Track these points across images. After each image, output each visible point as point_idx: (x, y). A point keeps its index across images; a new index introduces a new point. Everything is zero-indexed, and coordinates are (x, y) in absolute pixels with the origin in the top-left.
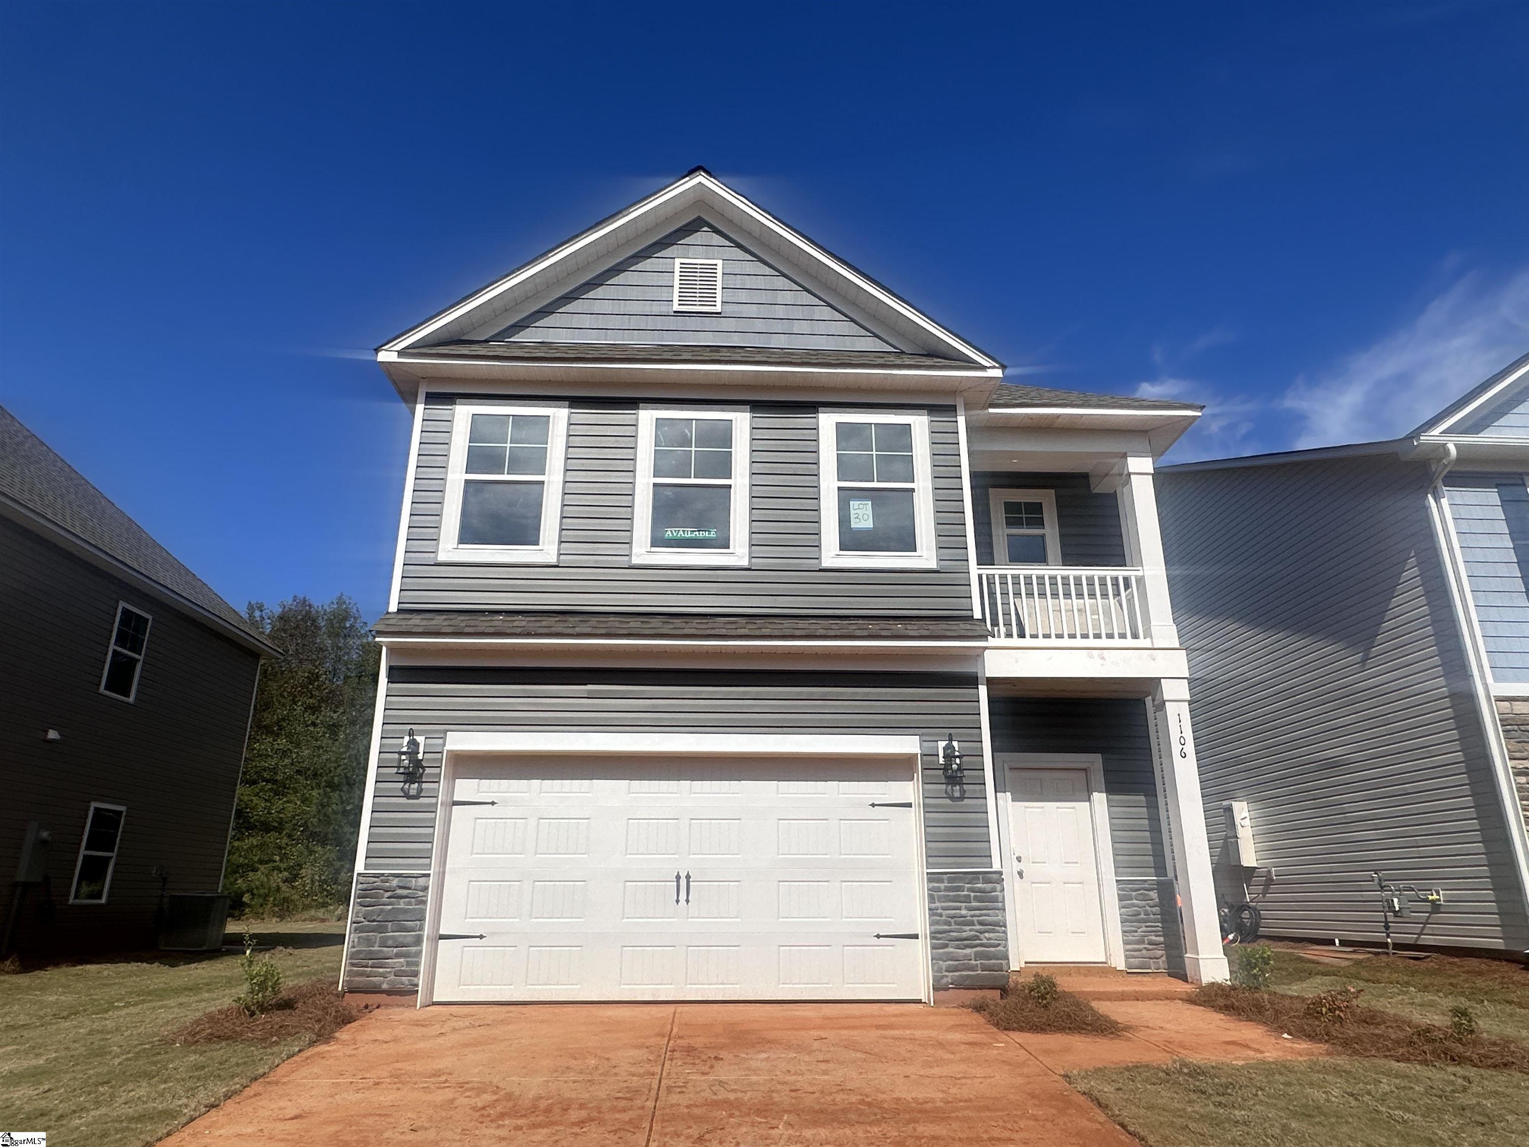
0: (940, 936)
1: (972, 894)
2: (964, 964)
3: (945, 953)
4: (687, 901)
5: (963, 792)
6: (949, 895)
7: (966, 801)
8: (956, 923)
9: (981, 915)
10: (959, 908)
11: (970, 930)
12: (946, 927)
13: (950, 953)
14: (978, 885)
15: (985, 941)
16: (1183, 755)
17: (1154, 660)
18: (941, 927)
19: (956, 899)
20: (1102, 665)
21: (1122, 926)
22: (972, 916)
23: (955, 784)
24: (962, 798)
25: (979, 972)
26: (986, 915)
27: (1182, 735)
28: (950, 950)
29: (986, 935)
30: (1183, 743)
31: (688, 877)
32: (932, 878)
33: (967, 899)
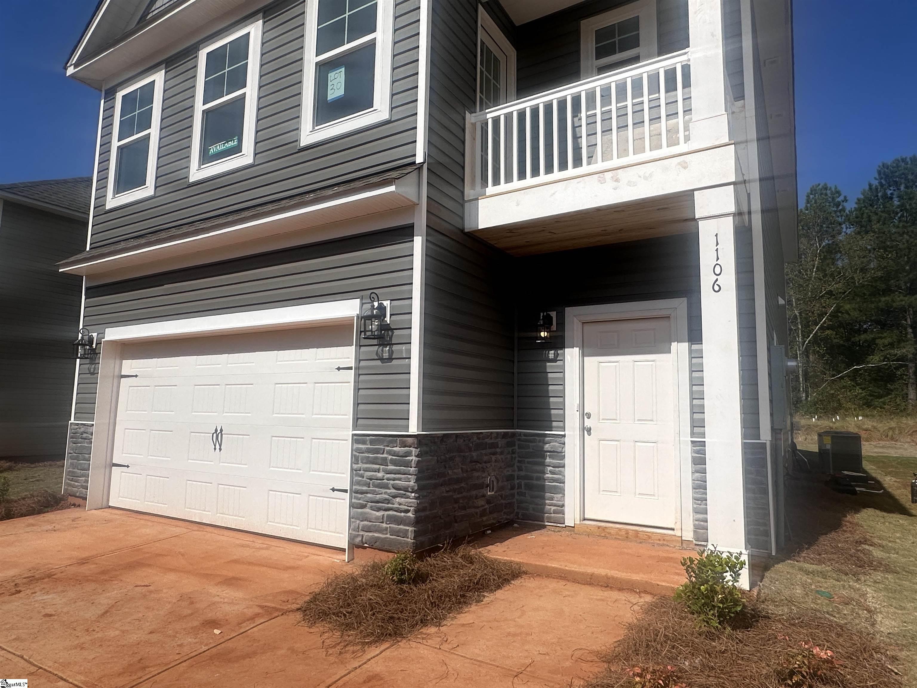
0: (360, 496)
1: (390, 457)
2: (376, 525)
3: (362, 513)
4: (220, 449)
5: (391, 352)
6: (369, 457)
7: (395, 362)
8: (375, 486)
9: (394, 480)
10: (378, 471)
11: (386, 493)
12: (365, 488)
13: (365, 513)
14: (394, 449)
15: (396, 506)
16: (717, 288)
17: (685, 168)
18: (360, 488)
19: (374, 461)
20: (615, 189)
21: (694, 493)
22: (388, 479)
23: (385, 345)
24: (390, 359)
25: (388, 536)
26: (399, 479)
27: (718, 262)
28: (367, 510)
29: (398, 499)
30: (718, 273)
31: (221, 430)
32: (357, 439)
33: (384, 462)
